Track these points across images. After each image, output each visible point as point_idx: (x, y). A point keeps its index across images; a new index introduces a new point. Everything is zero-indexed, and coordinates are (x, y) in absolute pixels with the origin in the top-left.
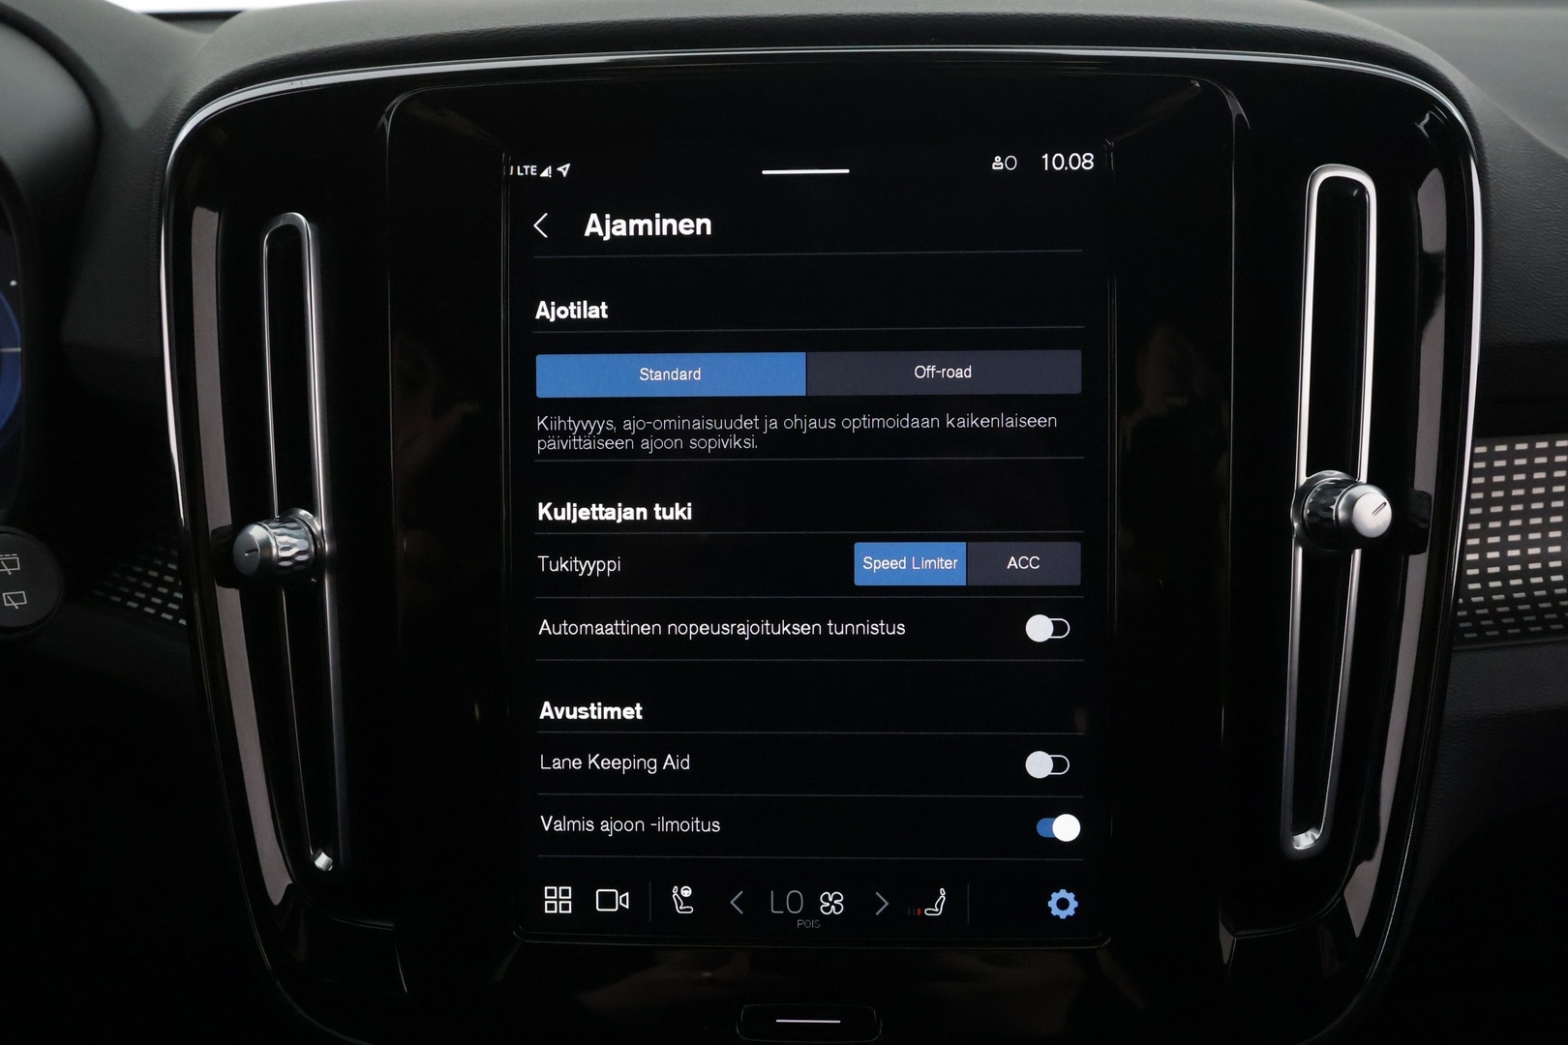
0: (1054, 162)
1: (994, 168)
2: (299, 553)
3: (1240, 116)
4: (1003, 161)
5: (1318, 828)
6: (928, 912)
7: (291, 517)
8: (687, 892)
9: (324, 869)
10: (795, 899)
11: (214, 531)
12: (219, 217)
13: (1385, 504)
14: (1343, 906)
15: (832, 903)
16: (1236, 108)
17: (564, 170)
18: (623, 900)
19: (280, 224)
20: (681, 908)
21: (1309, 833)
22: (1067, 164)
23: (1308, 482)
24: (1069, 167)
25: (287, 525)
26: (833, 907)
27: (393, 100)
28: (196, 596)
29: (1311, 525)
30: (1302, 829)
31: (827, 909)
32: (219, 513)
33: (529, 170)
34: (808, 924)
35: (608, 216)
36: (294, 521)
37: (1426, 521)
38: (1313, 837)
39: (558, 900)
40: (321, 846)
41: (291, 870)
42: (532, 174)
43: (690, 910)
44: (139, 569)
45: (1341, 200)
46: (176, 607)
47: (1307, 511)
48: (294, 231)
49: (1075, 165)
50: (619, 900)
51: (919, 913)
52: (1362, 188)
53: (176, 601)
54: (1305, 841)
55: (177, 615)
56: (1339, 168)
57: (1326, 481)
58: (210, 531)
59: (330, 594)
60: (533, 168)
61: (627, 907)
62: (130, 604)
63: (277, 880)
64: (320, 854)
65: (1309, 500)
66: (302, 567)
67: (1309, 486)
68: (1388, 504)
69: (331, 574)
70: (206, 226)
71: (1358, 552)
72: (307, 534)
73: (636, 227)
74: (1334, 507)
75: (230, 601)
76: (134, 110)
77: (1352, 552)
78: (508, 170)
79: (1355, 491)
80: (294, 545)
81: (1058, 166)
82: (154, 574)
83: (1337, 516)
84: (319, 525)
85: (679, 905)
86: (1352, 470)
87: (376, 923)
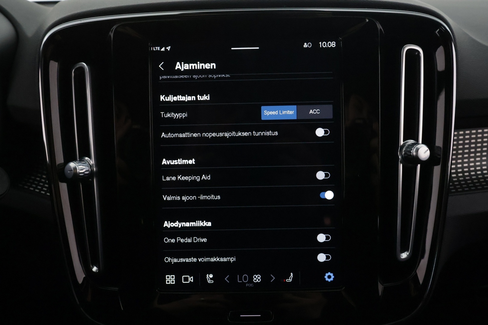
0: (323, 45)
2: (86, 171)
3: (381, 29)
4: (307, 44)
5: (408, 251)
6: (287, 280)
7: (83, 159)
8: (211, 276)
9: (95, 272)
10: (245, 277)
11: (58, 165)
12: (58, 64)
13: (428, 150)
14: (416, 275)
15: (257, 278)
16: (379, 26)
17: (169, 48)
18: (191, 279)
19: (78, 66)
20: (209, 281)
21: (405, 253)
22: (327, 45)
25: (82, 162)
26: (257, 280)
27: (114, 26)
28: (53, 186)
29: (405, 157)
30: (403, 252)
31: (255, 280)
32: (60, 159)
33: (157, 48)
34: (250, 285)
35: (183, 63)
36: (84, 161)
37: (440, 155)
38: (407, 254)
39: (170, 280)
40: (94, 264)
42: (158, 50)
43: (212, 282)
44: (33, 178)
45: (412, 56)
46: (45, 189)
47: (403, 153)
48: (82, 69)
49: (330, 45)
51: (284, 281)
52: (419, 52)
53: (46, 187)
54: (404, 255)
55: (46, 192)
56: (411, 46)
57: (409, 143)
59: (96, 184)
60: (159, 48)
61: (192, 281)
62: (31, 188)
63: (80, 276)
64: (94, 267)
65: (404, 149)
66: (87, 176)
67: (404, 144)
68: (429, 150)
69: (96, 177)
70: (54, 67)
71: (419, 165)
72: (88, 165)
73: (192, 66)
74: (412, 151)
75: (63, 187)
76: (29, 30)
77: (417, 165)
78: (151, 49)
79: (418, 146)
80: (84, 169)
82: (38, 179)
83: (413, 154)
84: (92, 162)
85: (209, 280)
86: (417, 140)
87: (111, 288)
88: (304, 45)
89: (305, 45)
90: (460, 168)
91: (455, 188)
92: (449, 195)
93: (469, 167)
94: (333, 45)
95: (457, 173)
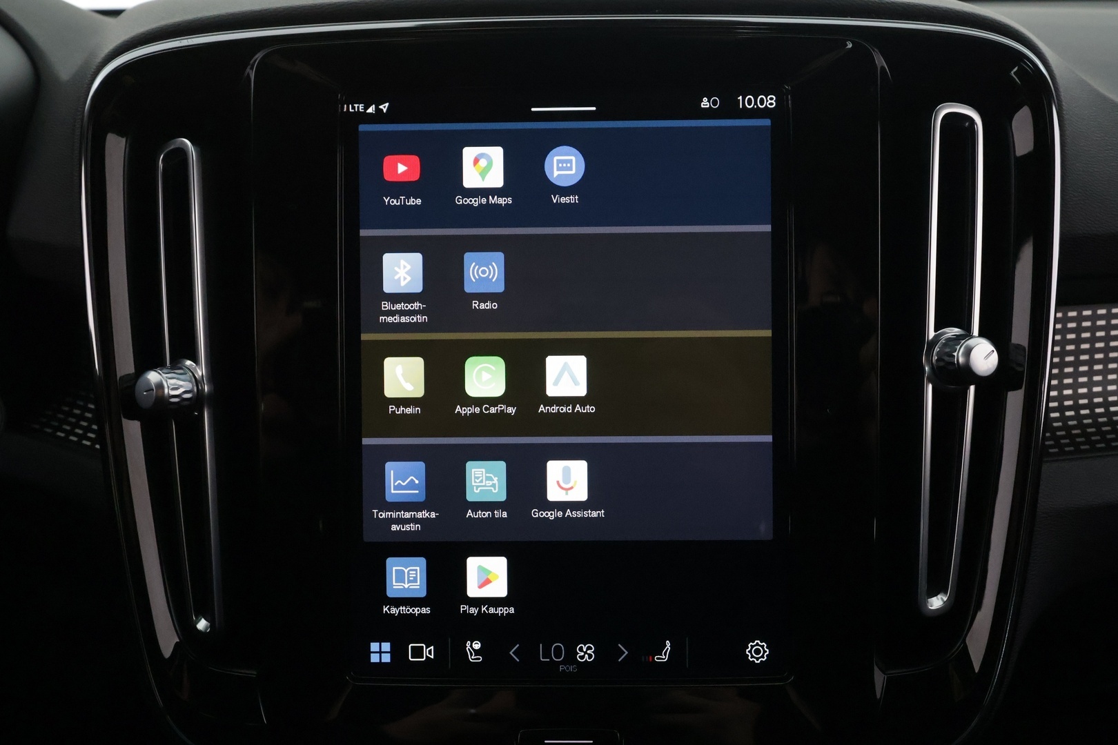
0: (747, 102)
1: (702, 106)
2: (185, 392)
3: (883, 68)
4: (709, 101)
5: (946, 593)
6: (657, 659)
7: (179, 365)
8: (477, 646)
9: (204, 631)
10: (558, 649)
11: (121, 378)
12: (126, 141)
13: (993, 351)
14: (966, 650)
15: (586, 653)
16: (880, 61)
17: (384, 107)
19: (172, 147)
20: (473, 657)
21: (939, 596)
22: (756, 103)
23: (935, 336)
24: (757, 105)
25: (176, 371)
26: (586, 655)
27: (256, 54)
28: (107, 426)
29: (940, 368)
30: (934, 594)
31: (582, 657)
32: (125, 363)
33: (358, 107)
34: (568, 668)
36: (182, 369)
37: (1021, 365)
38: (942, 599)
40: (202, 613)
41: (178, 629)
42: (361, 110)
43: (479, 659)
44: (66, 409)
45: (957, 129)
46: (93, 436)
47: (935, 358)
48: (182, 152)
49: (762, 104)
51: (651, 660)
52: (972, 121)
53: (93, 431)
54: (936, 603)
55: (93, 441)
56: (955, 106)
57: (949, 335)
58: (118, 378)
59: (208, 423)
60: (361, 107)
62: (59, 434)
63: (168, 640)
64: (201, 619)
65: (937, 349)
66: (186, 403)
67: (937, 338)
68: (995, 351)
69: (209, 408)
70: (116, 148)
71: (972, 388)
72: (190, 377)
74: (955, 354)
75: (133, 430)
76: (64, 66)
77: (968, 388)
78: (343, 108)
79: (971, 342)
80: (181, 386)
81: (750, 105)
82: (78, 412)
83: (958, 360)
84: (201, 371)
85: (471, 655)
86: (967, 328)
87: (242, 671)
88: (702, 103)
89: (705, 104)
90: (1068, 398)
91: (1058, 444)
92: (1045, 459)
93: (1090, 395)
94: (771, 104)
95: (1061, 409)
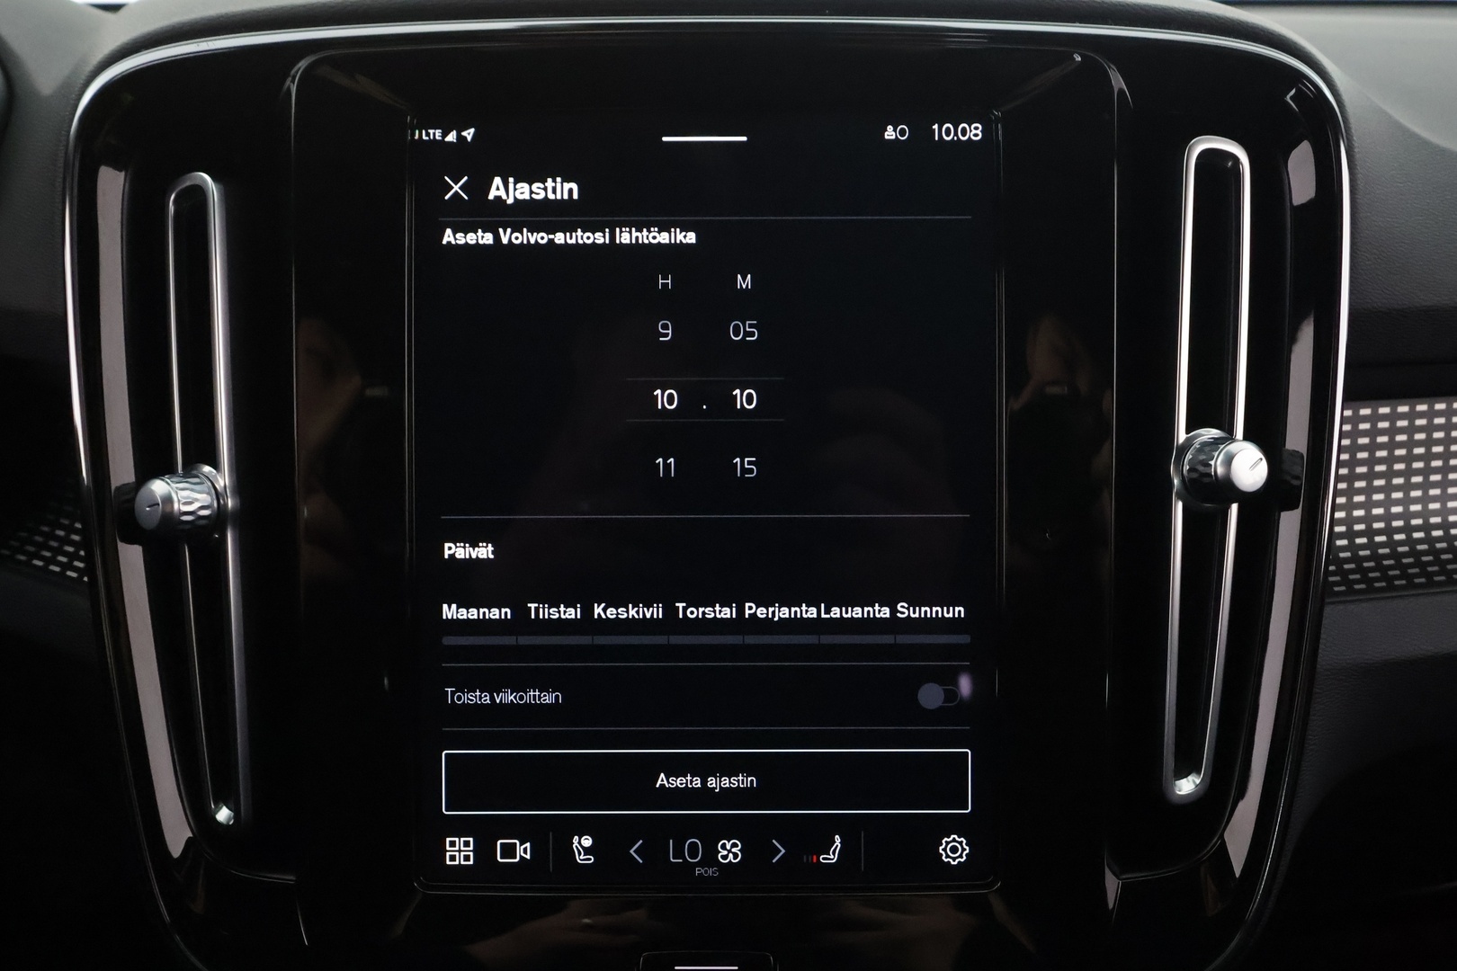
0: (945, 132)
1: (886, 137)
2: (202, 508)
3: (1121, 92)
4: (895, 130)
5: (1199, 773)
6: (824, 859)
7: (195, 472)
8: (587, 842)
9: (225, 823)
10: (693, 847)
11: (118, 489)
12: (126, 176)
13: (1262, 459)
14: (1223, 847)
15: (730, 851)
16: (1118, 82)
17: (469, 134)
18: (523, 851)
19: (186, 184)
20: (582, 857)
21: (1190, 778)
22: (956, 134)
23: (1187, 439)
24: (958, 136)
25: (189, 480)
26: (731, 855)
27: (298, 62)
28: (98, 552)
29: (1192, 481)
30: (1182, 773)
31: (725, 857)
32: (122, 469)
33: (434, 134)
34: (706, 872)
35: (511, 180)
36: (197, 477)
37: (1298, 478)
38: (1194, 782)
39: (460, 851)
40: (222, 799)
41: (192, 824)
42: (437, 138)
43: (590, 859)
44: (46, 529)
45: (1217, 170)
46: (81, 565)
47: (1186, 467)
48: (199, 192)
49: (964, 135)
50: (520, 850)
51: (815, 861)
52: (1236, 160)
53: (81, 559)
54: (1187, 786)
55: (81, 572)
56: (1214, 140)
57: (1204, 438)
58: (113, 488)
59: (233, 548)
60: (438, 133)
61: (528, 857)
62: (36, 562)
63: (177, 832)
64: (221, 808)
65: (1189, 456)
66: (203, 522)
67: (1188, 443)
68: (1264, 460)
69: (234, 528)
70: (112, 186)
71: (1235, 507)
72: (209, 488)
74: (1212, 463)
75: (132, 558)
76: (46, 79)
77: (1229, 507)
78: (414, 135)
79: (1233, 447)
80: (197, 500)
81: (948, 136)
82: (61, 533)
83: (1215, 471)
84: (223, 480)
85: (580, 854)
86: (1229, 429)
87: (275, 876)
88: (886, 133)
89: (890, 134)
90: (1359, 520)
91: (1345, 581)
92: (1327, 600)
93: (1388, 517)
94: (976, 135)
95: (1350, 535)
